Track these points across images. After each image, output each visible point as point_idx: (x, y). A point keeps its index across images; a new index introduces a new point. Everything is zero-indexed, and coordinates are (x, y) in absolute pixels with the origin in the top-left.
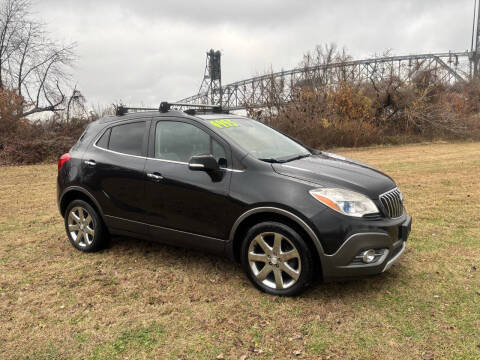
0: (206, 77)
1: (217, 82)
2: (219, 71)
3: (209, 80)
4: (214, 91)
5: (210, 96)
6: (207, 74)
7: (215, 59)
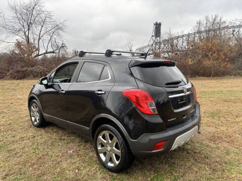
0: (153, 36)
1: (158, 38)
2: (160, 33)
3: (154, 38)
4: (156, 43)
5: (154, 46)
6: (154, 34)
7: (158, 26)
